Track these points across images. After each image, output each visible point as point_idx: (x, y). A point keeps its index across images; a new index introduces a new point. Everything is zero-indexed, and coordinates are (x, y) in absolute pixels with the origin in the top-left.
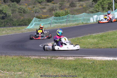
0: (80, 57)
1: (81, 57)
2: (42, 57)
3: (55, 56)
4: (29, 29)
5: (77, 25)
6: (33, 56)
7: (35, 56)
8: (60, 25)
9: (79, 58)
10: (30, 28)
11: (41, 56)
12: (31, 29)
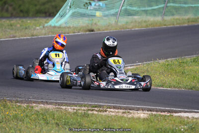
0: (166, 113)
1: (169, 111)
2: (64, 107)
3: (100, 106)
4: (55, 27)
5: (190, 24)
6: (42, 103)
7: (47, 103)
8: (145, 22)
9: (163, 113)
10: (57, 25)
11: (62, 104)
12: (59, 27)
